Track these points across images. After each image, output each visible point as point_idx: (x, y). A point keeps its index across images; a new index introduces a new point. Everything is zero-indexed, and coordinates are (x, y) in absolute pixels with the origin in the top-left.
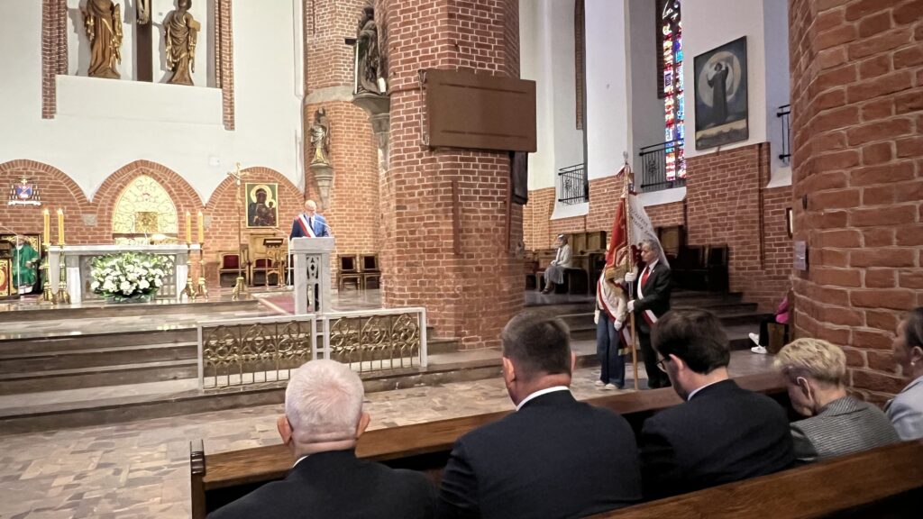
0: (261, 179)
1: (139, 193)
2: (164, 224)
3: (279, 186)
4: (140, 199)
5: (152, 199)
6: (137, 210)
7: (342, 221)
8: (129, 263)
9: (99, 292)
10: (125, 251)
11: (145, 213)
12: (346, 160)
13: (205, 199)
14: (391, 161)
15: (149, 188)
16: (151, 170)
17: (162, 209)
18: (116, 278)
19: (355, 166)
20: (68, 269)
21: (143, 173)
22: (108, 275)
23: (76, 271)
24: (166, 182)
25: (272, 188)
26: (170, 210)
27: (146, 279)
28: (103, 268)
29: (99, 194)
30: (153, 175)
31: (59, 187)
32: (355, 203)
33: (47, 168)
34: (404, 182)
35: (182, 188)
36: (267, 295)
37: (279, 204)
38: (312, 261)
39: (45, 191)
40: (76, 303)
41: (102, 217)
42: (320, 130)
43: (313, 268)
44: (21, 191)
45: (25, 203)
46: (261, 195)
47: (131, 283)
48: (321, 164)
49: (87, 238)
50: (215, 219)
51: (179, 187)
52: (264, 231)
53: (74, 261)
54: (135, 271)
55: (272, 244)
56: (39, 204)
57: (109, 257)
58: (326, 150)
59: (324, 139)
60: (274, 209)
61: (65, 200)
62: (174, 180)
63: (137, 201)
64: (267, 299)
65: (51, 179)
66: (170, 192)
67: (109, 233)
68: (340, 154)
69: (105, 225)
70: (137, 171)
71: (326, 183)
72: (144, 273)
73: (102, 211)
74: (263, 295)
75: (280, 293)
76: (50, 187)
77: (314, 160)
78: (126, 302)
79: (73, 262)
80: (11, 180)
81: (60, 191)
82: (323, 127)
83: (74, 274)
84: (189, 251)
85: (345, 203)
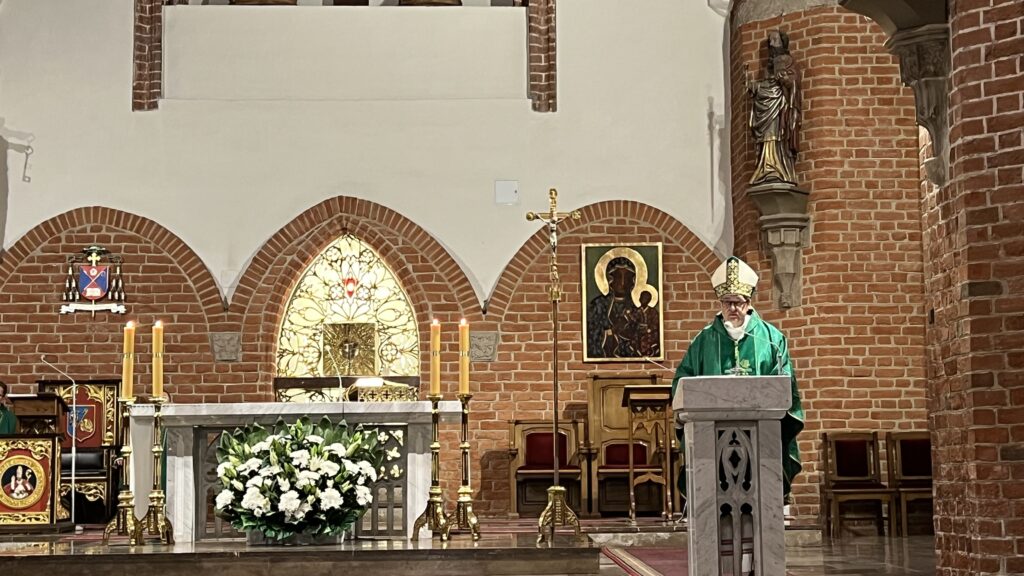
0: (621, 233)
1: (333, 277)
2: (389, 352)
3: (665, 249)
4: (337, 292)
5: (363, 293)
6: (328, 321)
7: (837, 341)
8: (301, 447)
9: (232, 514)
10: (293, 418)
11: (347, 328)
12: (846, 167)
13: (484, 285)
14: (952, 158)
15: (356, 266)
16: (363, 221)
17: (387, 317)
18: (269, 482)
19: (870, 185)
20: (169, 458)
21: (344, 230)
22: (253, 474)
23: (186, 465)
24: (395, 247)
25: (650, 255)
26: (404, 319)
27: (336, 486)
28: (244, 458)
29: (246, 282)
30: (364, 234)
31: (166, 269)
32: (873, 287)
33: (142, 224)
34: (991, 215)
35: (432, 263)
36: (632, 540)
37: (666, 297)
38: (734, 441)
39: (135, 279)
40: (184, 543)
41: (253, 340)
42: (774, 92)
43: (735, 459)
44: (88, 279)
45: (93, 307)
46: (622, 275)
47: (303, 495)
48: (777, 185)
49: (220, 389)
50: (505, 338)
51: (424, 260)
52: (627, 370)
53: (185, 441)
54: (312, 466)
55: (645, 404)
56: (122, 309)
57: (256, 429)
58: (791, 147)
59: (784, 116)
60: (655, 310)
61: (175, 299)
62: (413, 244)
63: (330, 298)
64: (630, 550)
65: (147, 250)
66: (403, 275)
67: (267, 378)
68: (829, 153)
69: (258, 358)
70: (330, 225)
71: (792, 237)
72: (332, 469)
73: (253, 322)
74: (620, 538)
75: (665, 535)
76: (146, 269)
77: (758, 173)
78: (291, 541)
79: (181, 445)
80: (68, 255)
81: (165, 279)
82: (780, 83)
83: (182, 471)
84: (436, 417)
85: (845, 289)
